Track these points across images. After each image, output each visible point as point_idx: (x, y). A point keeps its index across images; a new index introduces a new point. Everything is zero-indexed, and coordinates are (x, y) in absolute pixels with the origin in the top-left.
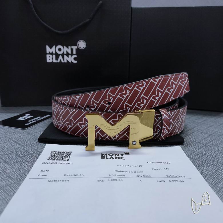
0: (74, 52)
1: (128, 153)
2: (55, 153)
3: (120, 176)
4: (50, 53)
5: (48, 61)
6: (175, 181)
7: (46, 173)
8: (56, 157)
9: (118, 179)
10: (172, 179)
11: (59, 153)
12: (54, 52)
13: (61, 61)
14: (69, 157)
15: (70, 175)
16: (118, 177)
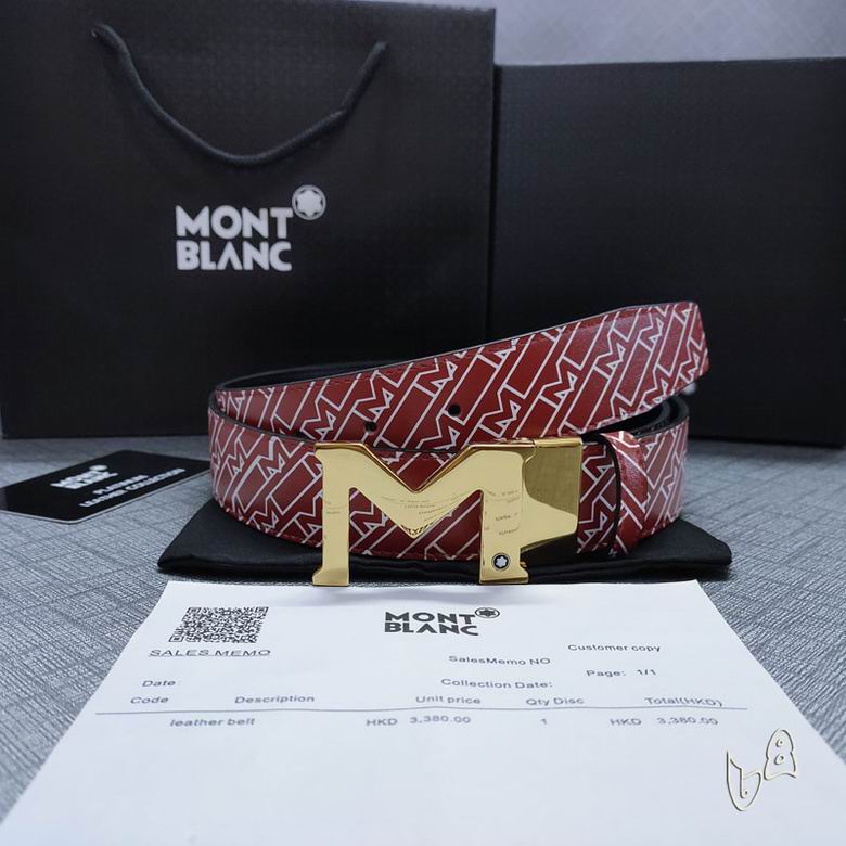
0: (282, 232)
1: (493, 613)
2: (203, 616)
3: (460, 704)
4: (189, 236)
5: (183, 265)
6: (682, 720)
7: (162, 692)
8: (207, 630)
9: (451, 714)
10: (669, 713)
11: (219, 615)
12: (205, 233)
13: (229, 263)
14: (258, 629)
15: (258, 700)
16: (451, 705)
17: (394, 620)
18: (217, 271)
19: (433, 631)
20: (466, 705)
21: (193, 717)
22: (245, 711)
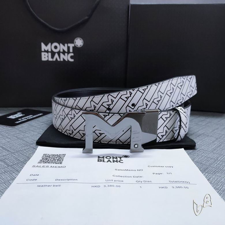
0: (71, 50)
1: (127, 157)
2: (47, 156)
4: (45, 51)
5: (43, 59)
6: (179, 187)
7: (35, 177)
8: (48, 160)
9: (115, 185)
10: (175, 185)
11: (52, 156)
12: (50, 50)
13: (56, 59)
14: (63, 160)
15: (62, 180)
16: (115, 182)
17: (100, 159)
18: (53, 61)
19: (111, 162)
20: (119, 182)
21: (43, 184)
22: (58, 183)
